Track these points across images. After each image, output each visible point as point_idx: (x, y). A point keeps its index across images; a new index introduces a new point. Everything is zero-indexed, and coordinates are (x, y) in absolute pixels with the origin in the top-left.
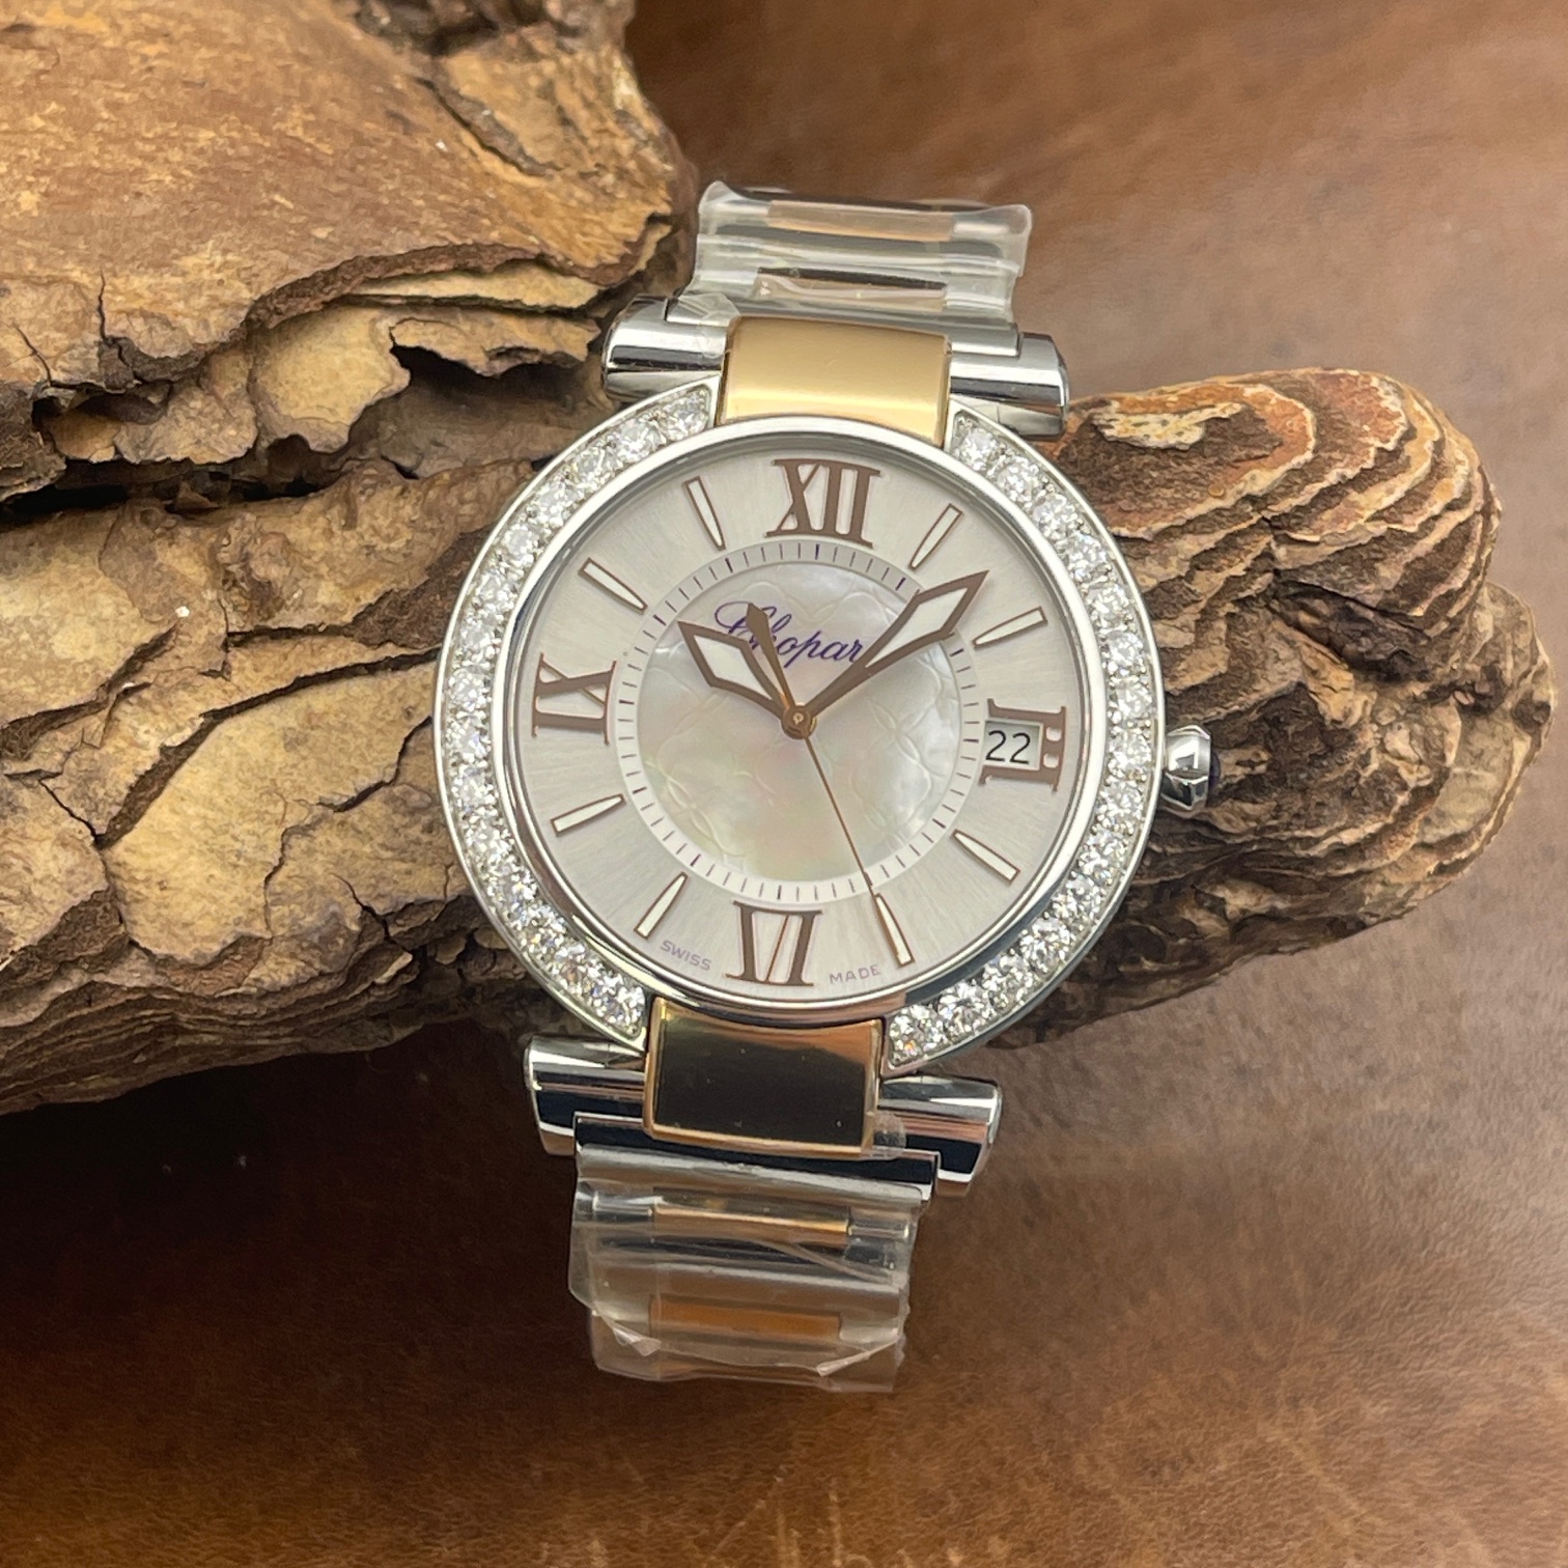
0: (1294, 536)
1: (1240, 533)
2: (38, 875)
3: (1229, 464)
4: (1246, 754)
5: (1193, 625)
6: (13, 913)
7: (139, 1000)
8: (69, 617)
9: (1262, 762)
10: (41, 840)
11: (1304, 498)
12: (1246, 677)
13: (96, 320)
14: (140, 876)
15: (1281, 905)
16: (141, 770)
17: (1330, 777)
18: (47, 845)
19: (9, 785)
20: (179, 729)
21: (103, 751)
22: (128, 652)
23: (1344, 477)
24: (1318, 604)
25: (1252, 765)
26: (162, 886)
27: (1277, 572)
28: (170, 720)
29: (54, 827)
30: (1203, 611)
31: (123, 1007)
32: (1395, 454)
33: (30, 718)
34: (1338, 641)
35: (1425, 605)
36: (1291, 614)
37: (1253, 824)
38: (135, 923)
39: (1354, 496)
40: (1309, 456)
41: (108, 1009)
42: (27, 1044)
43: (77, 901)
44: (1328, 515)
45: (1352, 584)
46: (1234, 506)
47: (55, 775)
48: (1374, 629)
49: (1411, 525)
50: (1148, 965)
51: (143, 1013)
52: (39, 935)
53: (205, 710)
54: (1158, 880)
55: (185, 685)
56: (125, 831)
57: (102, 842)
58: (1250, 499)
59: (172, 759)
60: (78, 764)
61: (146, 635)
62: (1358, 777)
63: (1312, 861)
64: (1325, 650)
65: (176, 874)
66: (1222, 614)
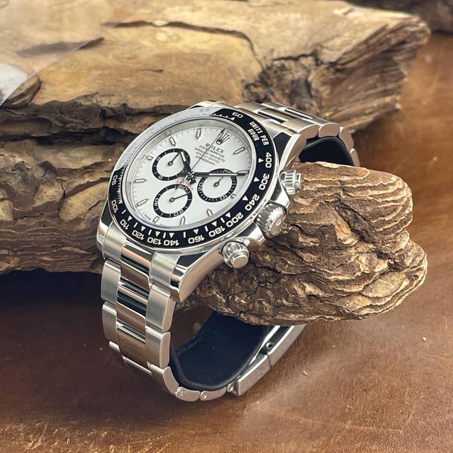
0: (348, 193)
1: (334, 187)
2: (47, 194)
3: (340, 174)
4: (314, 240)
5: (310, 202)
7: (54, 229)
8: (89, 158)
9: (317, 243)
10: (53, 190)
11: (355, 186)
12: (318, 217)
13: (125, 101)
14: (68, 204)
15: (321, 294)
16: (81, 183)
17: (339, 257)
19: (55, 181)
21: (77, 180)
22: (93, 163)
23: (368, 185)
24: (349, 213)
25: (315, 243)
26: (71, 206)
27: (340, 199)
28: (93, 178)
29: (57, 189)
30: (314, 200)
31: (51, 230)
32: (385, 186)
33: (66, 169)
34: (350, 222)
35: (376, 221)
36: (341, 213)
37: (312, 261)
38: (62, 212)
39: (369, 191)
40: (362, 178)
41: (47, 229)
43: (50, 201)
44: (359, 192)
45: (357, 208)
46: (335, 181)
47: (65, 181)
48: (360, 222)
49: (380, 200)
50: (285, 302)
52: (39, 205)
53: (101, 177)
54: (289, 273)
55: (100, 172)
56: (72, 195)
57: (65, 196)
58: (340, 181)
60: (70, 180)
61: (100, 161)
62: (347, 261)
63: (329, 281)
64: (346, 224)
65: (75, 205)
66: (319, 201)
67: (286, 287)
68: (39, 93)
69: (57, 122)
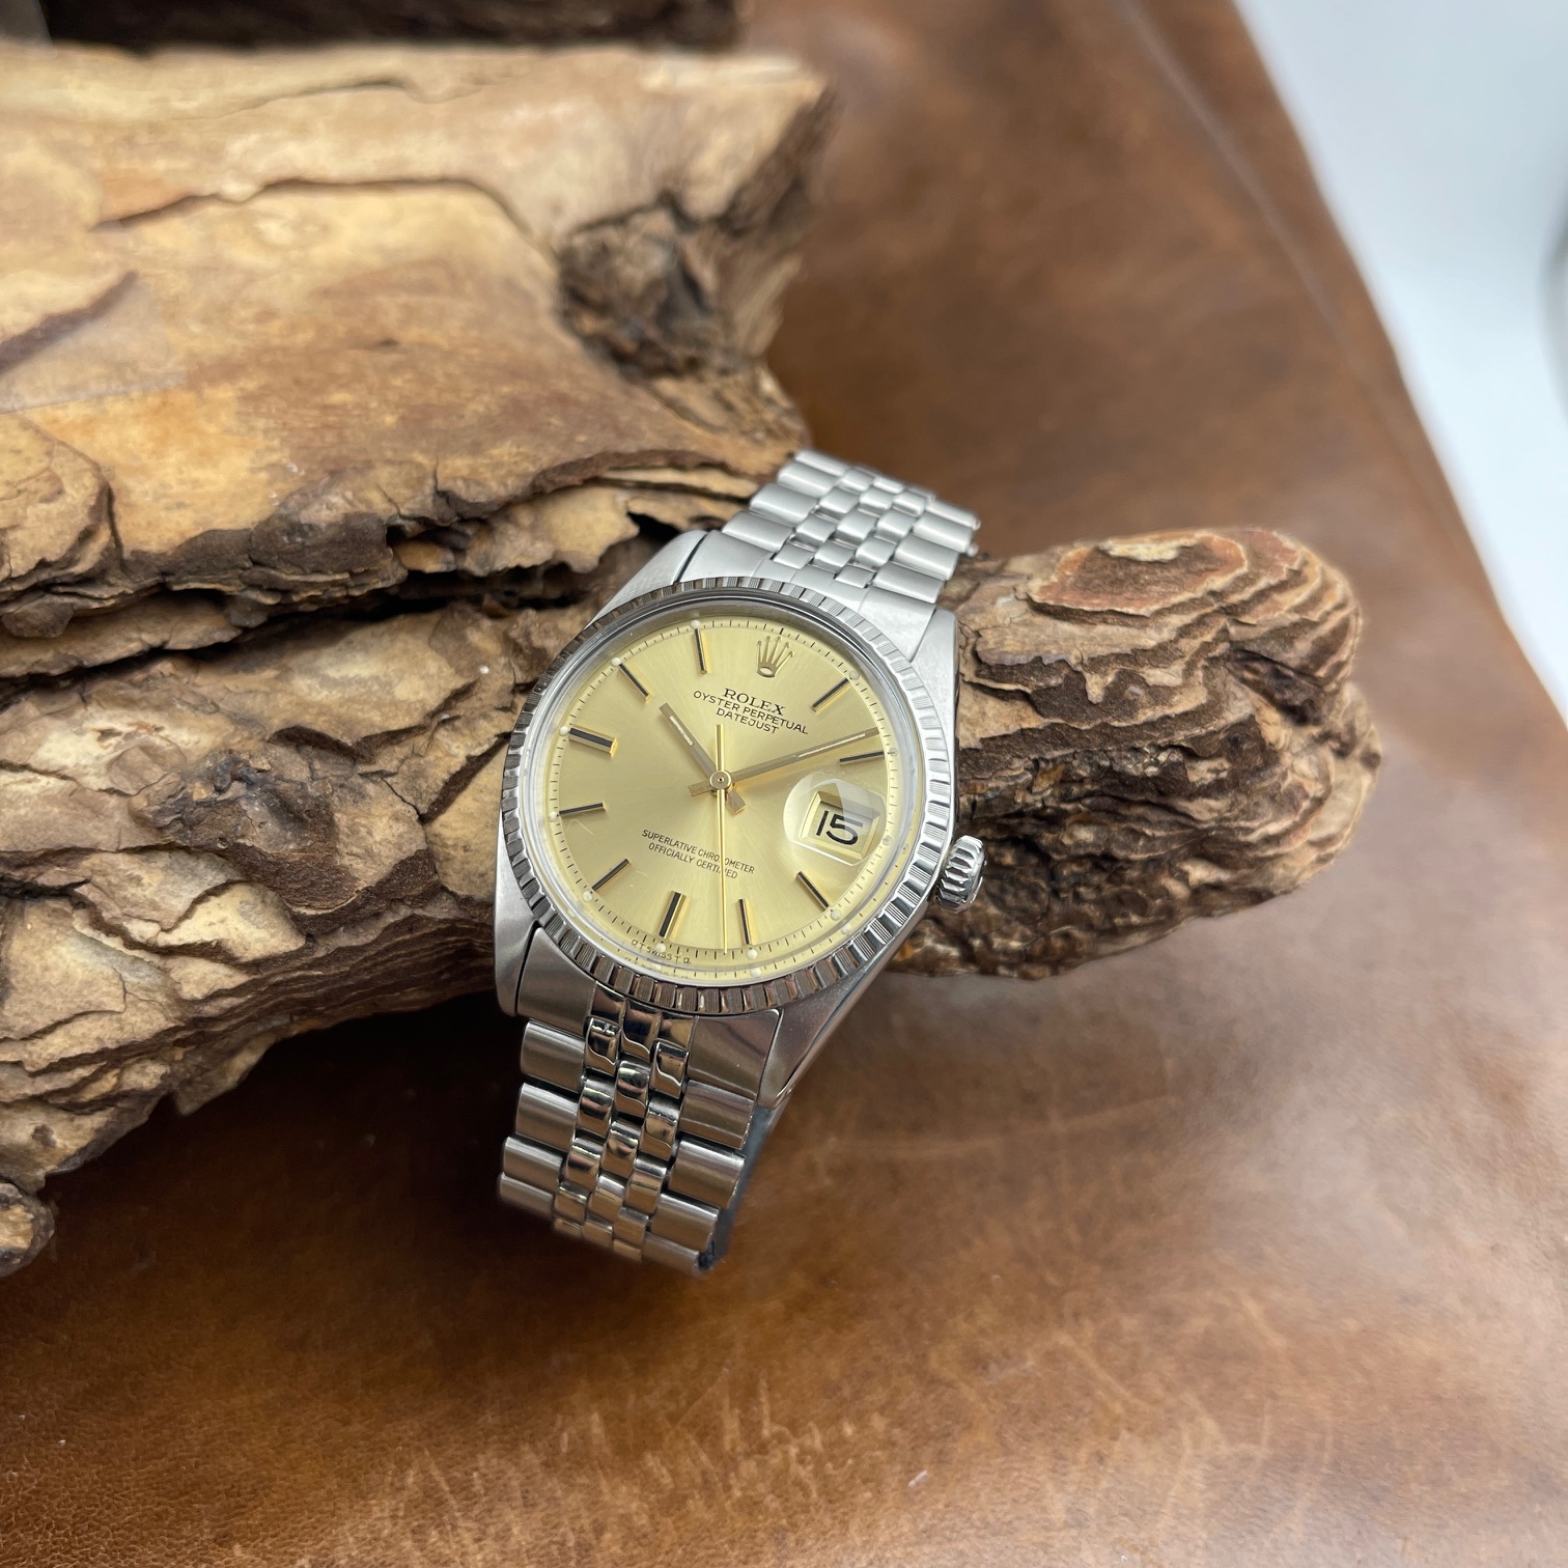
0: (1245, 619)
1: (1206, 615)
2: (378, 838)
3: (1194, 573)
4: (1214, 764)
5: (1181, 672)
6: (358, 866)
7: (447, 929)
8: (407, 675)
9: (1225, 770)
10: (381, 817)
11: (1247, 593)
12: (1218, 708)
13: (430, 482)
14: (450, 843)
15: (1224, 876)
16: (453, 771)
17: (1265, 784)
18: (385, 820)
19: (360, 781)
20: (480, 745)
21: (426, 759)
22: (445, 694)
23: (1269, 584)
24: (1256, 665)
25: (1217, 771)
26: (466, 849)
27: (1231, 642)
28: (474, 738)
29: (391, 809)
30: (1188, 664)
31: (435, 934)
32: (1298, 573)
33: (376, 736)
34: (1270, 691)
35: (1325, 670)
36: (1240, 672)
37: (1216, 815)
38: (445, 874)
39: (1276, 597)
40: (1246, 570)
41: (424, 935)
42: (366, 960)
43: (404, 857)
44: (1260, 608)
45: (1279, 653)
46: (1202, 598)
47: (393, 774)
48: (1295, 682)
50: (1135, 919)
51: (449, 939)
52: (376, 879)
53: (498, 732)
54: (1146, 856)
55: (485, 716)
56: (440, 812)
57: (424, 819)
58: (1213, 593)
59: (475, 765)
60: (409, 767)
61: (458, 683)
62: (1280, 787)
63: (1248, 845)
64: (1261, 697)
65: (474, 841)
66: (1199, 666)
67: (1139, 887)
68: (118, 508)
69: (254, 595)
